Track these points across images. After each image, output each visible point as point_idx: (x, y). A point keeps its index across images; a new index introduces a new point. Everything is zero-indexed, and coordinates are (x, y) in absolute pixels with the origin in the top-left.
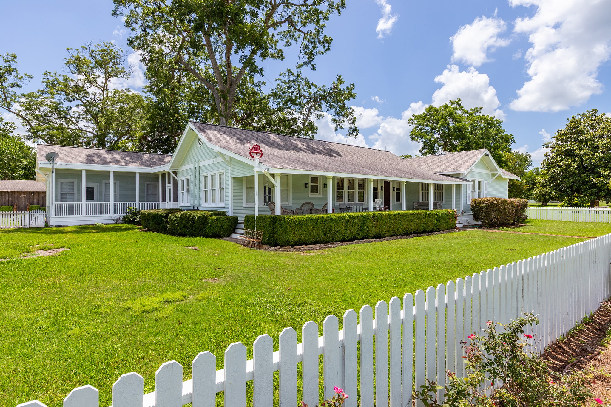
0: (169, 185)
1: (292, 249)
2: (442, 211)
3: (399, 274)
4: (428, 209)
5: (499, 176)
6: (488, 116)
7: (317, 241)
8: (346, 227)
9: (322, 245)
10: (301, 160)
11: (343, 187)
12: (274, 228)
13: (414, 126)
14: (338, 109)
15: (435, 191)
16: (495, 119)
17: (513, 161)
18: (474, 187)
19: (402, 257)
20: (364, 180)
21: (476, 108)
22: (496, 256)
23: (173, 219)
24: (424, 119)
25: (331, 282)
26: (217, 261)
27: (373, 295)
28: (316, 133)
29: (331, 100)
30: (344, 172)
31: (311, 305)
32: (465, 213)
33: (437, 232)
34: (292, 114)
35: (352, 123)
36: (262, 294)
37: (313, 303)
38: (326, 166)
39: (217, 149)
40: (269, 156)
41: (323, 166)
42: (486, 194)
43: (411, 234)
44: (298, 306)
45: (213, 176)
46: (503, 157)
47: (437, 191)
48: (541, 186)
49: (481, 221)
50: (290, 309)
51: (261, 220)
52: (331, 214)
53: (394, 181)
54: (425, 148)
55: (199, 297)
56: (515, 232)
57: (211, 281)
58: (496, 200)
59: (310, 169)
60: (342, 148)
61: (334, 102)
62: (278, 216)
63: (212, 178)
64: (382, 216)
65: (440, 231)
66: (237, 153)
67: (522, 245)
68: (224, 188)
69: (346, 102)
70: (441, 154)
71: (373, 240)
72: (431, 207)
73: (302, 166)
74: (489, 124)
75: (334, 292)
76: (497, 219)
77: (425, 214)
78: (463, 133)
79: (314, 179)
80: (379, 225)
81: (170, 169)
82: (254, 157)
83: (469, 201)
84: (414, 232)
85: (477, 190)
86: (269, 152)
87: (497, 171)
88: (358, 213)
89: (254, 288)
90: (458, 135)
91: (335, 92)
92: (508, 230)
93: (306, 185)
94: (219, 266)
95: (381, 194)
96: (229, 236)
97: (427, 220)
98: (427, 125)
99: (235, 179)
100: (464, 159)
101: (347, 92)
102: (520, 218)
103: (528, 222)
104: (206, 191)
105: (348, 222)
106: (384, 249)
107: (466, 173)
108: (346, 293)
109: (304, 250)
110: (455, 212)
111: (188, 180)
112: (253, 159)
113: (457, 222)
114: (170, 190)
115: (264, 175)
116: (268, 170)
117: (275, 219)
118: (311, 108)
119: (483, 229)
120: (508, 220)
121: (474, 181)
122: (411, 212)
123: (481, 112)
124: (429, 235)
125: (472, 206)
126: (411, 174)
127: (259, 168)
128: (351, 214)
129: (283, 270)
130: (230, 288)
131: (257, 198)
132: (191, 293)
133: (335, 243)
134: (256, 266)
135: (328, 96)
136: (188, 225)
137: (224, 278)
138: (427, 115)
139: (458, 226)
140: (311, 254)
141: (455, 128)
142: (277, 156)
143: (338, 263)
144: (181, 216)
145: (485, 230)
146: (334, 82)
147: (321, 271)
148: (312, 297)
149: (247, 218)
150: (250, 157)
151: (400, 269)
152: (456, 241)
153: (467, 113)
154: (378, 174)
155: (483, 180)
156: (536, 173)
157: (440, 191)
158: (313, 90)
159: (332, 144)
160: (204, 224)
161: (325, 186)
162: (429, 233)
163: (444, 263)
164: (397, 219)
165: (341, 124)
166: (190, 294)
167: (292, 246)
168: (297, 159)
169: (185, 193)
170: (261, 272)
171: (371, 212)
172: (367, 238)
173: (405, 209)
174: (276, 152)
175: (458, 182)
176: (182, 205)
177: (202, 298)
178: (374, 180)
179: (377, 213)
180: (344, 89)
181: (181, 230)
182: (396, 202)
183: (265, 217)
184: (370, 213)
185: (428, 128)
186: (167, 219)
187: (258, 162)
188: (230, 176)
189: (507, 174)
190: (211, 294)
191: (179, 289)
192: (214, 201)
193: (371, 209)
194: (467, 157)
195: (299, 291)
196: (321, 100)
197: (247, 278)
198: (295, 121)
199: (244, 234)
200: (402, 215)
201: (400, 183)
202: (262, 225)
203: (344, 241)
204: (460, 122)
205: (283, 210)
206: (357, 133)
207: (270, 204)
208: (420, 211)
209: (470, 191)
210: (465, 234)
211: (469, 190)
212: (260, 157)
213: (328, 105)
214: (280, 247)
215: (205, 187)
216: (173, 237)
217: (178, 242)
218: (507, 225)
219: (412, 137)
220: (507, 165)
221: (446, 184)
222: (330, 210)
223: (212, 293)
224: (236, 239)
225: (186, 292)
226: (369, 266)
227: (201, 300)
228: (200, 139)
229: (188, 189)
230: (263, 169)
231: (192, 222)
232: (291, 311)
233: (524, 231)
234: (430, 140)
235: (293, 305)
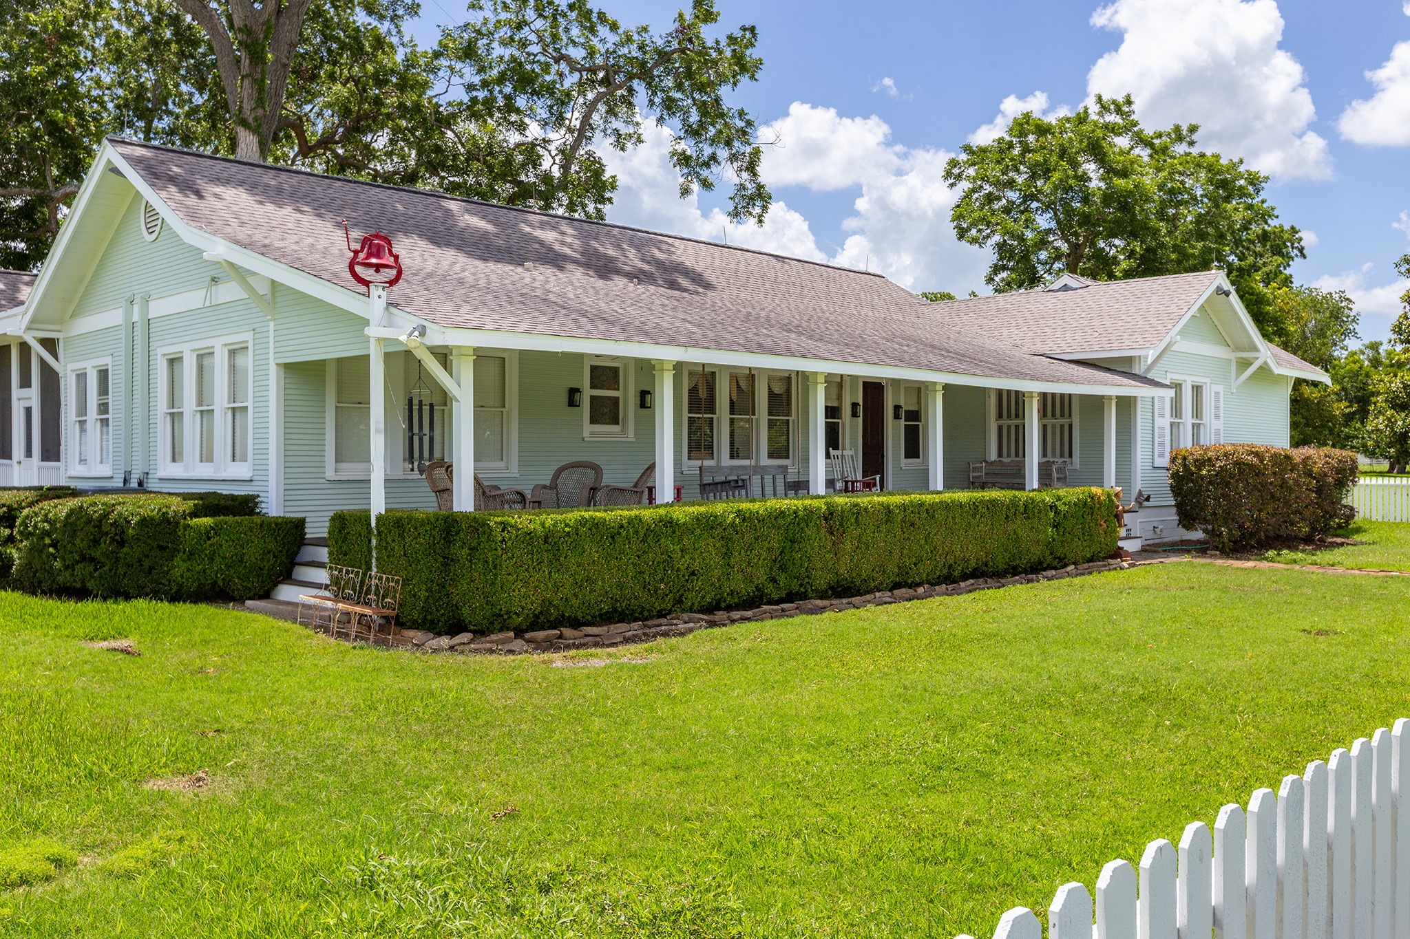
0: (25, 392)
1: (519, 644)
2: (1071, 494)
3: (937, 739)
4: (1021, 487)
5: (1261, 368)
6: (1217, 156)
7: (615, 610)
8: (727, 554)
9: (636, 625)
10: (552, 297)
11: (711, 407)
12: (448, 561)
13: (965, 185)
14: (694, 117)
15: (1045, 421)
16: (1242, 169)
17: (1299, 319)
18: (1177, 410)
19: (941, 668)
20: (789, 379)
21: (1177, 129)
22: (1273, 659)
23: (35, 526)
24: (998, 162)
25: (674, 776)
26: (213, 697)
27: (844, 828)
28: (610, 200)
29: (669, 82)
30: (719, 345)
31: (597, 878)
32: (1148, 499)
33: (1056, 568)
34: (522, 128)
35: (747, 169)
36: (391, 840)
37: (604, 871)
38: (651, 325)
39: (218, 249)
40: (430, 283)
41: (637, 323)
42: (1217, 432)
43: (965, 577)
44: (545, 889)
45: (203, 358)
46: (1269, 305)
47: (1049, 421)
48: (1393, 408)
49: (1205, 531)
50: (508, 900)
51: (395, 532)
52: (672, 505)
53: (896, 382)
54: (1004, 268)
55: (120, 860)
56: (1321, 566)
57: (178, 786)
58: (1257, 454)
59: (589, 332)
60: (709, 260)
61: (679, 87)
62: (465, 515)
63: (200, 368)
64: (858, 512)
65: (1065, 566)
66: (298, 265)
67: (1355, 613)
68: (249, 404)
69: (724, 91)
70: (1066, 288)
71: (826, 602)
72: (1033, 480)
73: (556, 323)
74: (1224, 184)
75: (687, 819)
76: (1258, 521)
77: (1014, 503)
78: (1134, 214)
79: (605, 374)
80: (848, 546)
81: (28, 329)
82: (366, 283)
83: (1160, 456)
84: (975, 570)
85: (1188, 418)
86: (430, 265)
87: (1256, 349)
88: (773, 504)
89: (359, 812)
90: (1117, 222)
91: (683, 51)
92: (1295, 561)
93: (573, 395)
94: (217, 720)
95: (853, 430)
96: (266, 595)
97: (1019, 526)
98: (1011, 184)
99: (293, 370)
100: (1144, 306)
101: (728, 53)
102: (1331, 517)
103: (1358, 530)
104: (175, 418)
105: (736, 537)
106: (870, 637)
107: (1151, 355)
108: (738, 822)
109: (568, 647)
110: (1117, 495)
111: (103, 374)
112: (363, 289)
113: (1122, 532)
114: (28, 411)
115: (408, 353)
116: (422, 334)
117: (449, 526)
118: (591, 107)
119: (1212, 556)
120: (1292, 524)
121: (1177, 387)
122: (963, 496)
123: (1191, 143)
124: (1029, 581)
125: (1175, 476)
126: (962, 357)
127: (390, 325)
128: (744, 506)
129: (483, 730)
130: (257, 819)
131: (377, 444)
132: (87, 842)
133: (685, 616)
134: (373, 719)
135: (656, 65)
136: (96, 553)
137: (234, 771)
138: (1011, 146)
139: (1130, 546)
140: (595, 663)
141: (1107, 199)
142: (461, 282)
143: (698, 699)
144: (68, 516)
145: (1219, 562)
146: (681, 16)
147: (633, 732)
148: (600, 846)
149: (340, 522)
150: (352, 283)
151: (936, 715)
152: (1125, 602)
153: (1148, 143)
154: (843, 355)
155: (1208, 380)
156: (1370, 361)
157: (1062, 421)
158: (606, 39)
159: (670, 241)
160: (162, 548)
161: (645, 399)
162: (1026, 572)
163: (1096, 687)
164: (912, 525)
165: (705, 173)
166: (84, 848)
167: (519, 633)
168: (538, 293)
169: (89, 426)
170: (392, 744)
171: (818, 497)
172: (803, 596)
173: (940, 487)
174: (457, 268)
175: (1126, 388)
176: (79, 470)
177: (131, 865)
178: (829, 378)
179: (841, 500)
180: (717, 42)
181: (67, 573)
182: (904, 462)
183: (410, 519)
184: (816, 503)
185: (1013, 195)
186: (12, 527)
187: (382, 303)
188: (271, 356)
189: (1288, 362)
190: (173, 847)
191: (36, 826)
192: (207, 455)
193: (819, 485)
194: (1154, 298)
195: (546, 820)
196: (631, 77)
197: (331, 770)
198: (531, 153)
199: (327, 587)
200: (931, 510)
201: (919, 390)
202: (398, 551)
203: (720, 609)
204: (1124, 174)
205: (483, 491)
206: (764, 208)
207: (433, 467)
208: (995, 494)
209: (1164, 422)
210: (1152, 577)
211: (1162, 416)
212: (392, 283)
213: (657, 100)
214: (470, 635)
215: (172, 400)
216: (37, 603)
217: (53, 623)
218: (1291, 542)
219: (958, 227)
220: (1281, 332)
221: (1081, 396)
222: (666, 492)
223: (181, 840)
224: (296, 605)
225: (64, 839)
226: (820, 707)
227: (128, 876)
228: (150, 211)
229: (103, 408)
230: (402, 331)
231: (113, 539)
232: (514, 910)
233: (1350, 562)
234: (1022, 239)
235: (524, 880)
